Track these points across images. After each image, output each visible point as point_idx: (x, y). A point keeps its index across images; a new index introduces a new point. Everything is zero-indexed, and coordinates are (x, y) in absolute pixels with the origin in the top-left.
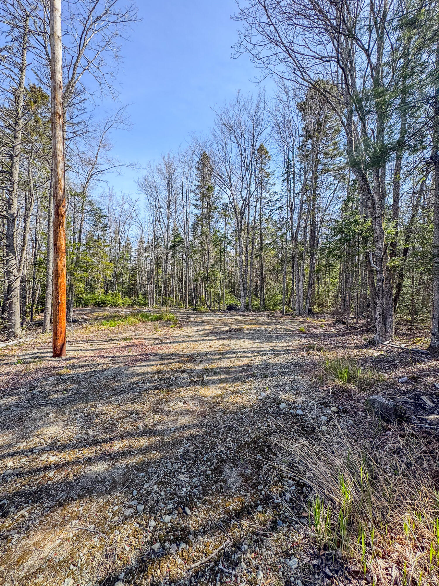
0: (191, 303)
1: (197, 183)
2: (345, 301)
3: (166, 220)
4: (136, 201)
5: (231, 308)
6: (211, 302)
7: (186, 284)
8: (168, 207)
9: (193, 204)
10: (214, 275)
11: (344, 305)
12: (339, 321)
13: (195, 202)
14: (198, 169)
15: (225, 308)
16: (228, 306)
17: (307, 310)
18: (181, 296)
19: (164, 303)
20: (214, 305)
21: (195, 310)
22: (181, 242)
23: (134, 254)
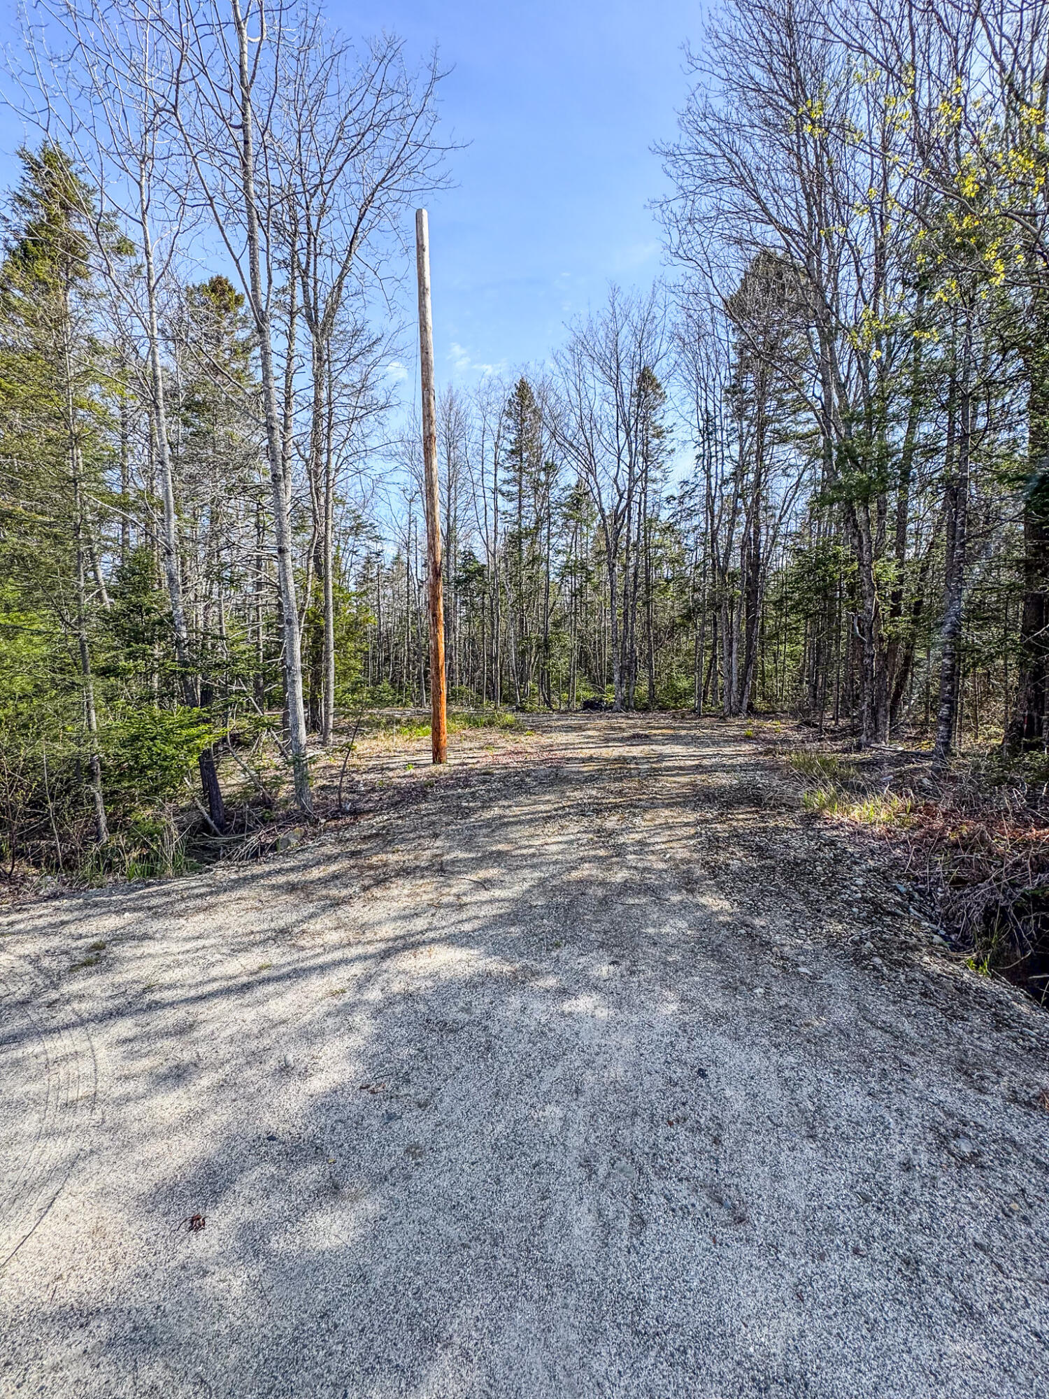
0: (506, 697)
2: (815, 689)
5: (590, 706)
11: (815, 697)
12: (808, 724)
14: (510, 414)
15: (577, 706)
16: (587, 703)
17: (745, 706)
21: (522, 709)
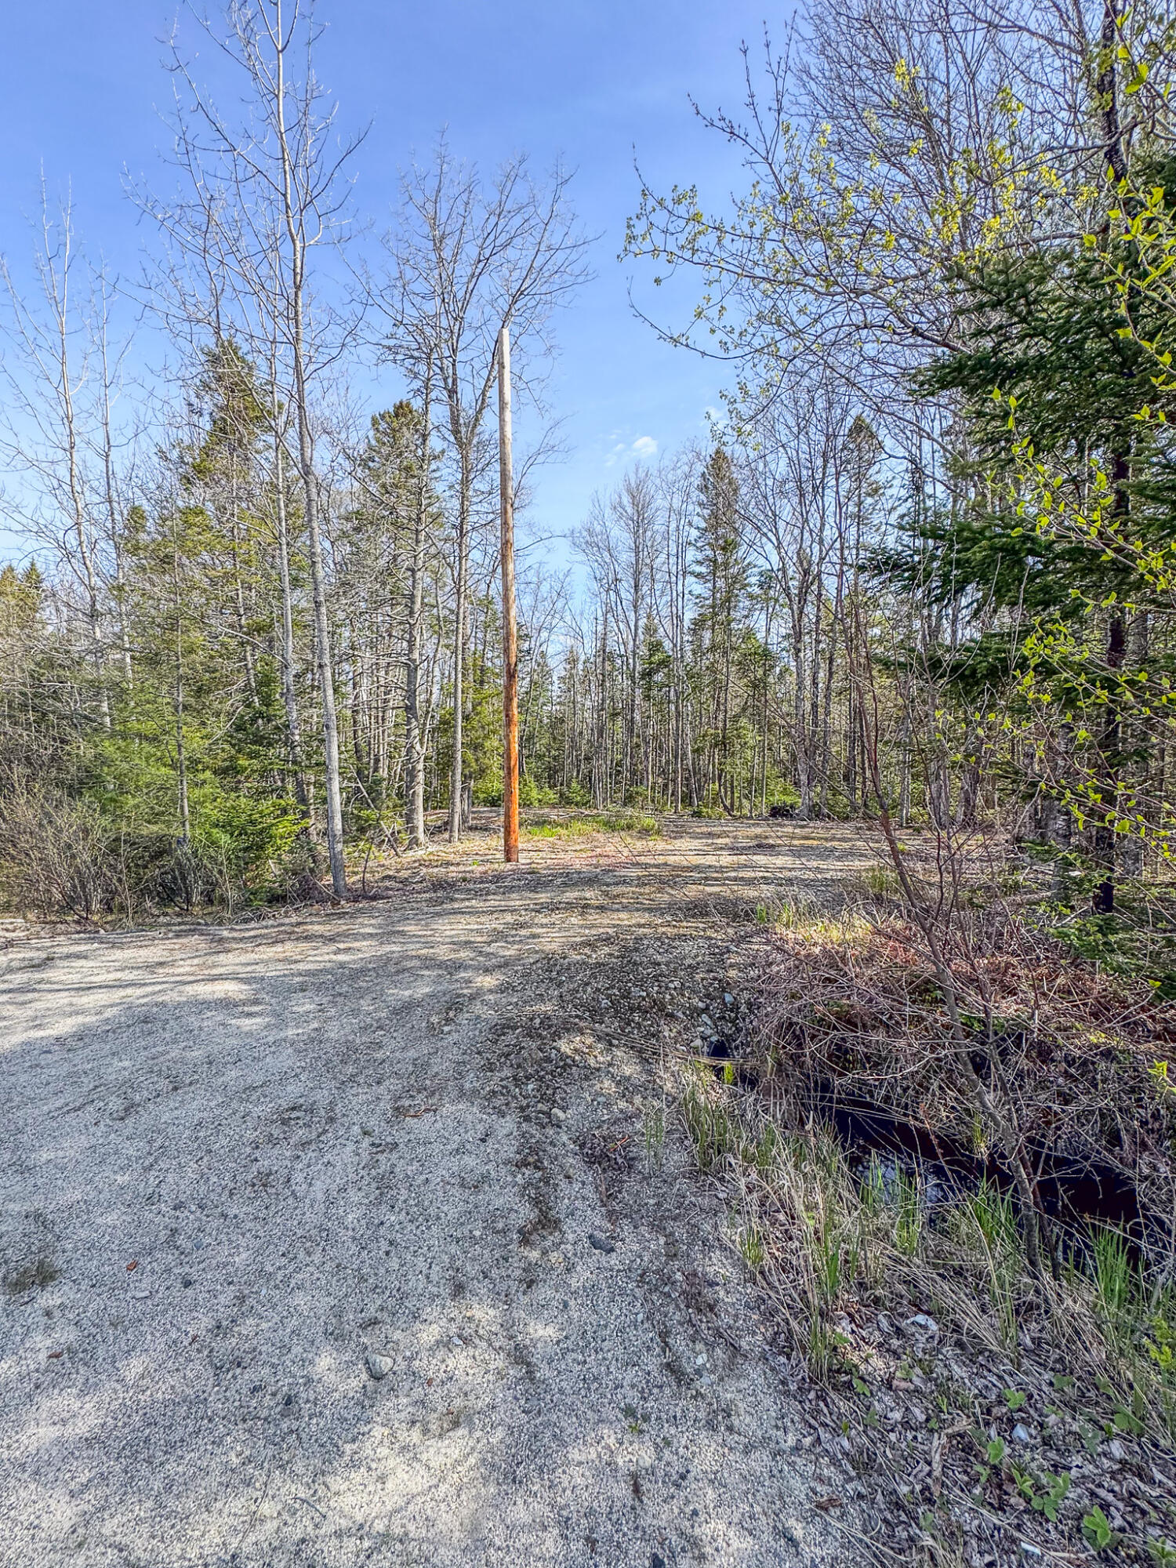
0: (687, 800)
1: (703, 525)
3: (632, 616)
4: (566, 576)
5: (779, 812)
6: (732, 798)
7: (676, 757)
8: (636, 586)
9: (692, 573)
10: (739, 737)
13: (698, 569)
14: (703, 489)
15: (765, 812)
16: (774, 808)
18: (666, 786)
19: (629, 800)
20: (741, 807)
21: (697, 814)
22: (664, 663)
23: (556, 689)
